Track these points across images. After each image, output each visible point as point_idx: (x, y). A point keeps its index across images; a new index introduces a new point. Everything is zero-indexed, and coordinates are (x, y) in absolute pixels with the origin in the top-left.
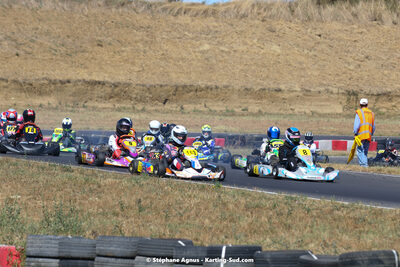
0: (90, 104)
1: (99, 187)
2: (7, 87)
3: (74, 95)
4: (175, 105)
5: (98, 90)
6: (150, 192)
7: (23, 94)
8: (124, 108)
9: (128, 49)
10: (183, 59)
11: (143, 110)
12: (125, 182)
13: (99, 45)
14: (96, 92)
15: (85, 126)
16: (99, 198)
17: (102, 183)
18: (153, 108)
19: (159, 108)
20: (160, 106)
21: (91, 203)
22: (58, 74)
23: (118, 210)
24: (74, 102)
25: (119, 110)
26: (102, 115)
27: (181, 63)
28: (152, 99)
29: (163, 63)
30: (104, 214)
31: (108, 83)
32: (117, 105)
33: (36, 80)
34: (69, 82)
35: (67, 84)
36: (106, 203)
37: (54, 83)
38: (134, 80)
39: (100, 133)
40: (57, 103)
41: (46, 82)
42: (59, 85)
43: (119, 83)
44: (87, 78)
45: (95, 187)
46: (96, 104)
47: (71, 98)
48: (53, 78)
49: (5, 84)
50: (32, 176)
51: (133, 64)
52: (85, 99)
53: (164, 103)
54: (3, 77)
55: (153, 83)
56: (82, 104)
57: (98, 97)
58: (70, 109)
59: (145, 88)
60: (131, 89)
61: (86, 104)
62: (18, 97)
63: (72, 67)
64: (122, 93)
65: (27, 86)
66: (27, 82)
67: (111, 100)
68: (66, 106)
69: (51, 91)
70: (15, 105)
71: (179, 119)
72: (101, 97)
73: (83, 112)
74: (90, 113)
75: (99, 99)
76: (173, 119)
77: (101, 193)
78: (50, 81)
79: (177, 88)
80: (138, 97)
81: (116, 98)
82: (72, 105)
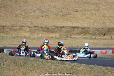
0: (73, 36)
1: (77, 71)
2: (38, 30)
3: (66, 32)
4: (108, 36)
5: (76, 31)
6: (98, 73)
7: (45, 32)
8: (87, 38)
9: (89, 13)
10: (111, 17)
11: (95, 38)
12: (88, 69)
13: (76, 11)
14: (75, 31)
15: (71, 46)
17: (78, 70)
18: (100, 38)
20: (102, 37)
22: (59, 24)
24: (66, 36)
25: (85, 38)
26: (78, 41)
27: (111, 18)
28: (99, 34)
29: (103, 19)
31: (80, 27)
32: (84, 37)
33: (50, 27)
34: (64, 27)
35: (63, 28)
37: (58, 28)
38: (91, 26)
39: (77, 48)
40: (59, 36)
41: (54, 27)
42: (60, 28)
43: (85, 27)
44: (71, 25)
45: (75, 71)
46: (75, 36)
47: (65, 34)
49: (37, 28)
50: (49, 66)
51: (91, 19)
52: (70, 34)
53: (104, 36)
54: (37, 25)
55: (99, 27)
56: (69, 36)
57: (76, 33)
58: (64, 38)
59: (96, 29)
60: (90, 30)
61: (71, 36)
62: (43, 34)
63: (65, 21)
64: (86, 32)
65: (46, 29)
66: (46, 27)
67: (82, 34)
68: (63, 37)
69: (57, 31)
70: (42, 37)
71: (110, 42)
72: (77, 33)
73: (70, 40)
74: (73, 40)
75: (77, 34)
76: (108, 42)
77: (77, 73)
78: (56, 27)
79: (109, 29)
80: (93, 33)
81: (84, 34)
82: (65, 37)
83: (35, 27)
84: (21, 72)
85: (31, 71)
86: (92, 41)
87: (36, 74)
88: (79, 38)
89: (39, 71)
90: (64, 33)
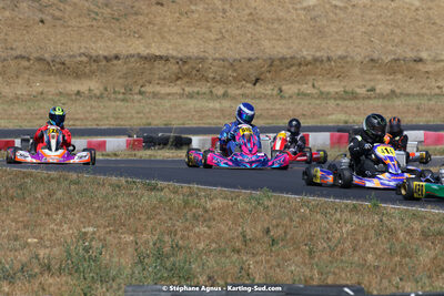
0: (148, 89)
1: (206, 211)
2: (28, 68)
3: (125, 76)
4: (270, 87)
5: (160, 69)
8: (198, 93)
11: (225, 95)
14: (156, 71)
16: (209, 227)
18: (238, 92)
19: (247, 91)
21: (199, 235)
22: (100, 48)
23: (238, 244)
24: (126, 87)
25: (191, 96)
28: (237, 79)
30: (221, 251)
31: (173, 57)
32: (188, 89)
33: (71, 56)
34: (117, 57)
35: (115, 62)
36: (220, 234)
37: (96, 60)
38: (211, 53)
40: (102, 89)
41: (84, 59)
42: (104, 63)
43: (190, 58)
44: (144, 51)
45: (200, 212)
47: (121, 81)
48: (94, 54)
49: (26, 64)
51: (208, 29)
52: (141, 82)
53: (255, 84)
54: (24, 54)
55: (237, 57)
56: (137, 89)
57: (160, 79)
58: (121, 96)
59: (226, 64)
60: (206, 66)
61: (143, 89)
62: (46, 82)
63: (120, 36)
64: (194, 72)
65: (57, 66)
66: (58, 60)
67: (179, 82)
68: (115, 92)
69: (93, 72)
70: (42, 93)
71: (278, 106)
72: (164, 79)
73: (139, 101)
74: (149, 101)
75: (162, 82)
76: (268, 106)
77: (210, 220)
78: (91, 57)
79: (272, 62)
80: (218, 78)
81: (186, 80)
82: (123, 91)
83: (16, 58)
84: (14, 220)
85: (47, 214)
86: (217, 105)
87: (65, 226)
88: (169, 94)
89: (77, 215)
90: (120, 78)
